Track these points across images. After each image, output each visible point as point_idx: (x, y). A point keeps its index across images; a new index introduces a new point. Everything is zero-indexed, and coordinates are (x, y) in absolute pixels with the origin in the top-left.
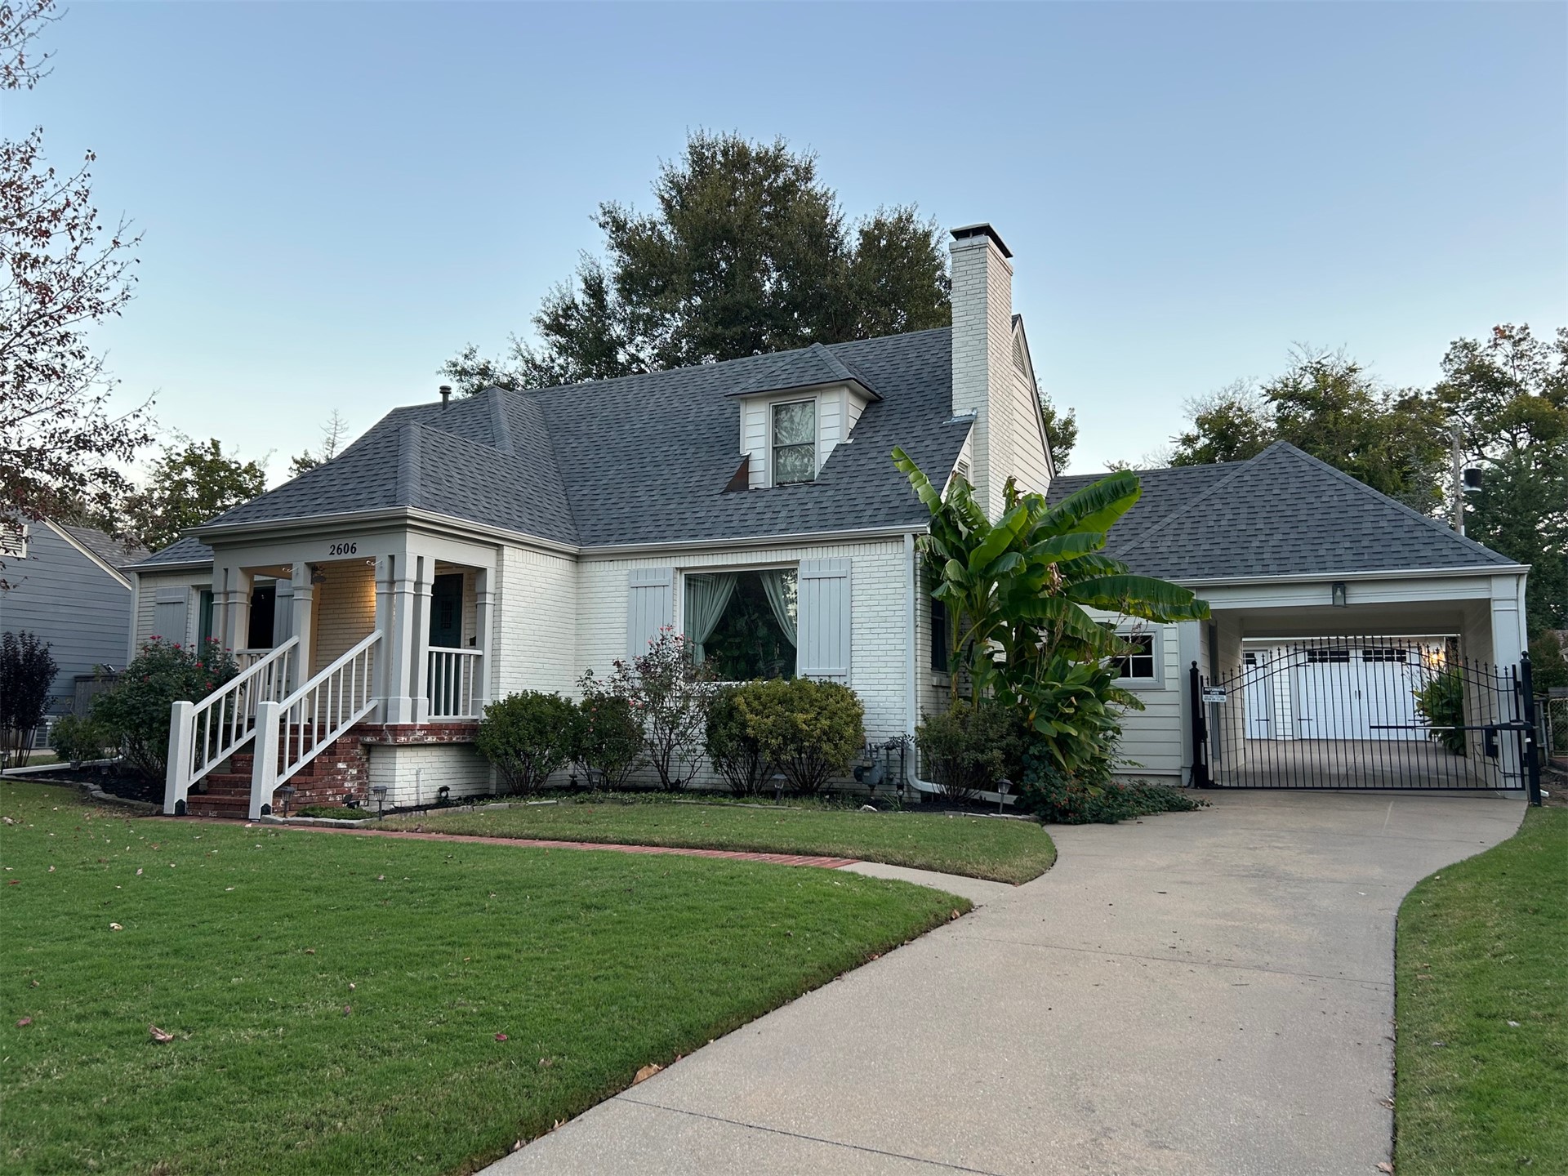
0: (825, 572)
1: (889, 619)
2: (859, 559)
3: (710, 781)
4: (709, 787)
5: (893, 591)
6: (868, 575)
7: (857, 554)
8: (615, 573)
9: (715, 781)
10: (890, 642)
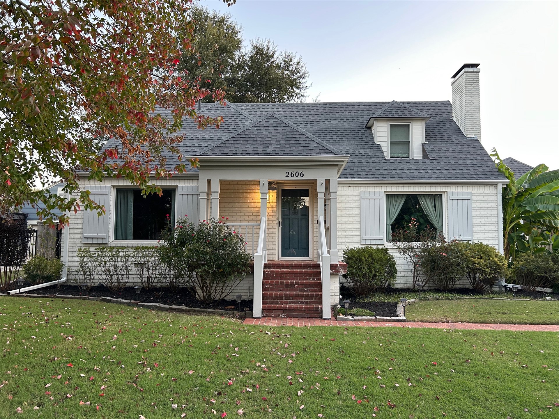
0: (460, 197)
1: (489, 218)
2: (475, 192)
3: (405, 285)
4: (405, 288)
5: (490, 206)
6: (479, 199)
7: (474, 190)
8: (352, 192)
9: (408, 285)
10: (490, 227)
